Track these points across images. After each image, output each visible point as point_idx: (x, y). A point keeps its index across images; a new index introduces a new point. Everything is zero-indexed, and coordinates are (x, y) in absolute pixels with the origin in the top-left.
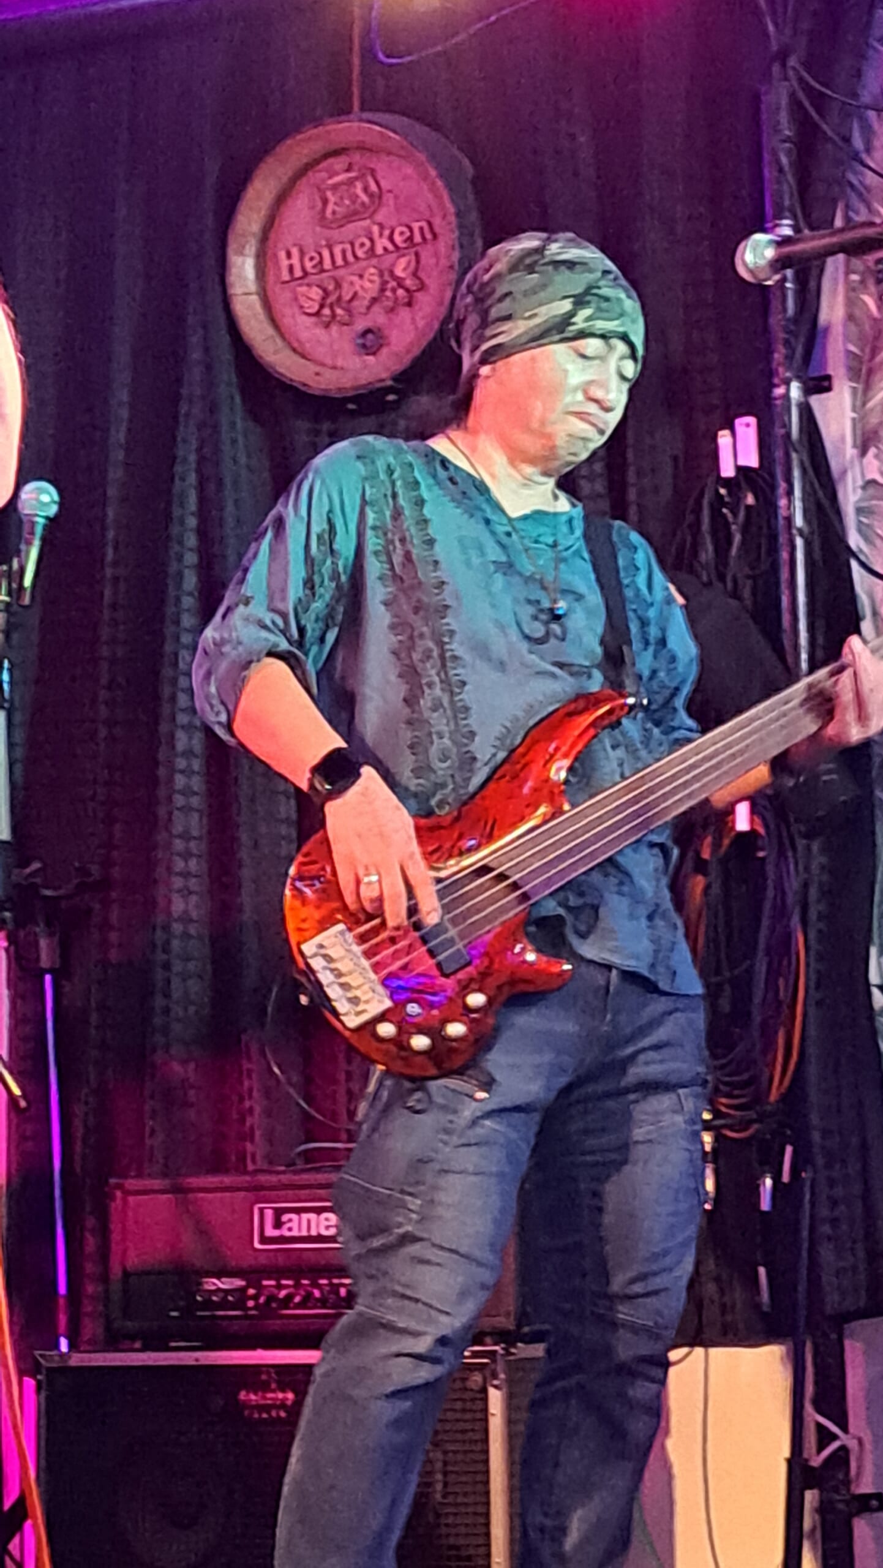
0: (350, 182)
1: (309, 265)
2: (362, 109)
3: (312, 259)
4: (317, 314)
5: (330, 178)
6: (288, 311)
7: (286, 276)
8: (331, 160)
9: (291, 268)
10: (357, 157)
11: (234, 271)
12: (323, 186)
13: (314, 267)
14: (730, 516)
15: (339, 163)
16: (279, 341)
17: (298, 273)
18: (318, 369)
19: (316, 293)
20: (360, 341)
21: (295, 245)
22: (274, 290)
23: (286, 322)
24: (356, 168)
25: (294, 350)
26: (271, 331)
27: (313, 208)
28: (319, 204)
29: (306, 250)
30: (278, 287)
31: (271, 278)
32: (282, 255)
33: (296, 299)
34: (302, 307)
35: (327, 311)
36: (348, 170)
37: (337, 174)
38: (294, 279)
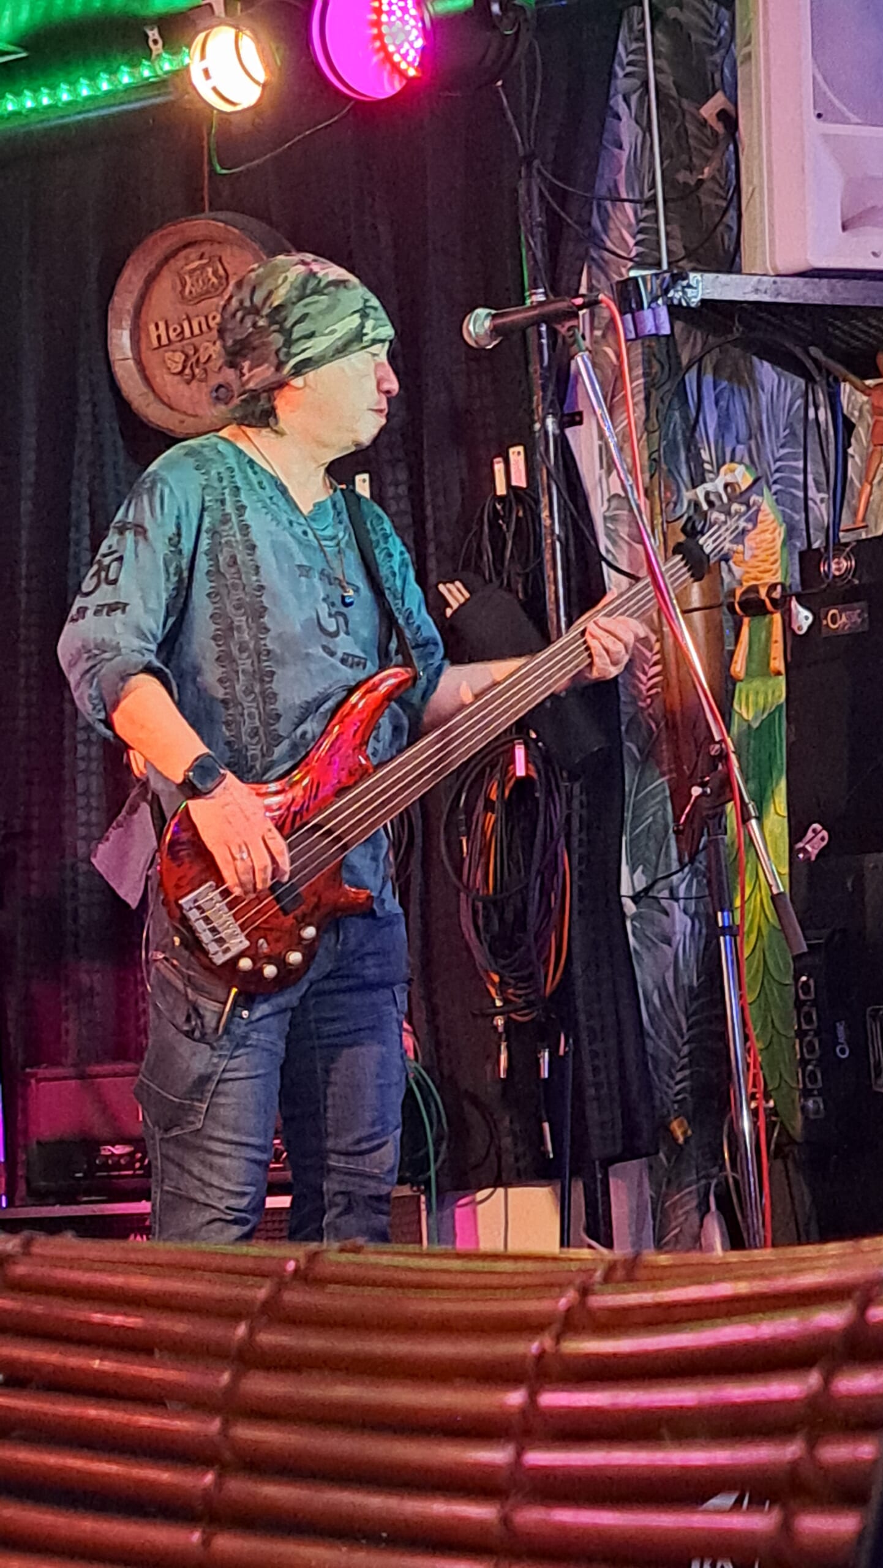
0: (203, 268)
1: (172, 335)
2: (211, 210)
3: (175, 330)
4: (181, 373)
5: (187, 265)
6: (157, 372)
7: (155, 343)
8: (188, 250)
9: (159, 337)
10: (206, 248)
11: (114, 341)
12: (182, 272)
13: (178, 335)
14: (504, 527)
15: (193, 252)
16: (151, 396)
17: (164, 341)
18: (184, 417)
19: (179, 357)
20: (214, 394)
21: (161, 319)
22: (146, 355)
23: (157, 381)
24: (206, 255)
25: (164, 403)
26: (145, 390)
27: (174, 288)
28: (179, 288)
29: (170, 323)
30: (149, 353)
31: (143, 346)
32: (152, 327)
33: (164, 361)
34: (169, 369)
35: (187, 371)
36: (201, 257)
37: (193, 261)
38: (160, 346)
